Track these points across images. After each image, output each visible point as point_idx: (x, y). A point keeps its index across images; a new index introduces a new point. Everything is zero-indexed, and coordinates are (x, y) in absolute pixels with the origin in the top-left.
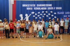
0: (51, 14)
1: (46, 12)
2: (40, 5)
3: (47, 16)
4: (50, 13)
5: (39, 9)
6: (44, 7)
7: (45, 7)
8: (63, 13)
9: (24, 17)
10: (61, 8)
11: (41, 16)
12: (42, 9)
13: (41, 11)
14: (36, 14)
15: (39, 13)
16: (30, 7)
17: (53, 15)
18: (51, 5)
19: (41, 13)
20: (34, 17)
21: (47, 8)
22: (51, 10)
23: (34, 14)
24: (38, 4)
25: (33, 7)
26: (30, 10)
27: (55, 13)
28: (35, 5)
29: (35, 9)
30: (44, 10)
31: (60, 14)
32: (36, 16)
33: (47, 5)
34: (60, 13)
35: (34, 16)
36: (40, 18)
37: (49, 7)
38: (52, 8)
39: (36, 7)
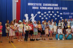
2: (47, 5)
3: (53, 16)
4: (57, 13)
5: (45, 8)
7: (52, 7)
8: (68, 14)
10: (66, 9)
11: (47, 16)
12: (49, 8)
13: (47, 11)
14: (42, 14)
15: (45, 13)
16: (36, 6)
18: (57, 5)
19: (47, 13)
20: (41, 18)
21: (53, 8)
22: (57, 10)
23: (40, 14)
24: (44, 3)
25: (39, 7)
26: (36, 9)
28: (41, 4)
29: (41, 8)
30: (50, 10)
32: (43, 16)
33: (53, 5)
35: (40, 16)
36: (46, 18)
37: (55, 7)
38: (58, 8)
39: (42, 6)
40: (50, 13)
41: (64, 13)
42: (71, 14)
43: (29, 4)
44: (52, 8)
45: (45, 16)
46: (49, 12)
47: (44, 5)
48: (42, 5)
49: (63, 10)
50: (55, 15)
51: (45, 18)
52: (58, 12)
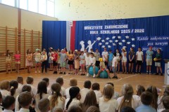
0: (127, 40)
1: (119, 37)
2: (110, 27)
3: (120, 44)
4: (125, 39)
5: (108, 32)
6: (115, 29)
7: (117, 29)
8: (146, 39)
9: (86, 45)
10: (143, 31)
11: (110, 44)
12: (113, 32)
13: (110, 36)
14: (103, 41)
15: (108, 39)
16: (94, 30)
17: (129, 43)
18: (126, 26)
19: (111, 39)
20: (101, 46)
21: (120, 32)
22: (126, 34)
23: (100, 41)
24: (107, 25)
25: (99, 30)
26: (94, 35)
27: (133, 39)
28: (101, 27)
29: (101, 32)
30: (115, 35)
31: (142, 41)
32: (104, 44)
33: (120, 27)
34: (141, 39)
35: (100, 44)
36: (109, 46)
37: (124, 29)
38: (129, 31)
39: (104, 29)
40: (115, 39)
41: (138, 38)
43: (86, 28)
44: (118, 32)
45: (107, 43)
46: (114, 37)
47: (106, 27)
48: (103, 27)
49: (137, 33)
50: (124, 41)
51: (106, 46)
52: (127, 37)
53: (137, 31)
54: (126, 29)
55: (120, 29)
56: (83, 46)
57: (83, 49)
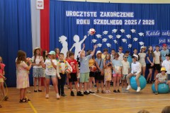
0: (133, 35)
1: (122, 31)
2: (108, 14)
3: (124, 40)
4: (131, 33)
5: (106, 22)
6: (116, 18)
7: (120, 18)
8: (157, 34)
9: (71, 42)
10: (152, 22)
11: (110, 41)
12: (113, 22)
13: (110, 28)
16: (84, 18)
18: (131, 15)
19: (110, 33)
21: (124, 22)
22: (131, 27)
23: (94, 37)
24: (103, 10)
25: (92, 19)
26: (84, 26)
27: (141, 34)
29: (95, 22)
30: (116, 27)
31: (152, 37)
32: (100, 41)
33: (124, 14)
34: (151, 34)
35: (94, 41)
37: (128, 18)
38: (134, 22)
39: (98, 17)
40: (117, 33)
42: (164, 34)
43: (69, 13)
44: (120, 23)
45: (105, 40)
46: (115, 31)
47: (102, 14)
48: (98, 14)
49: (146, 26)
50: (128, 36)
52: (133, 31)
53: (146, 22)
54: (131, 18)
55: (123, 19)
56: (65, 44)
57: (65, 50)
